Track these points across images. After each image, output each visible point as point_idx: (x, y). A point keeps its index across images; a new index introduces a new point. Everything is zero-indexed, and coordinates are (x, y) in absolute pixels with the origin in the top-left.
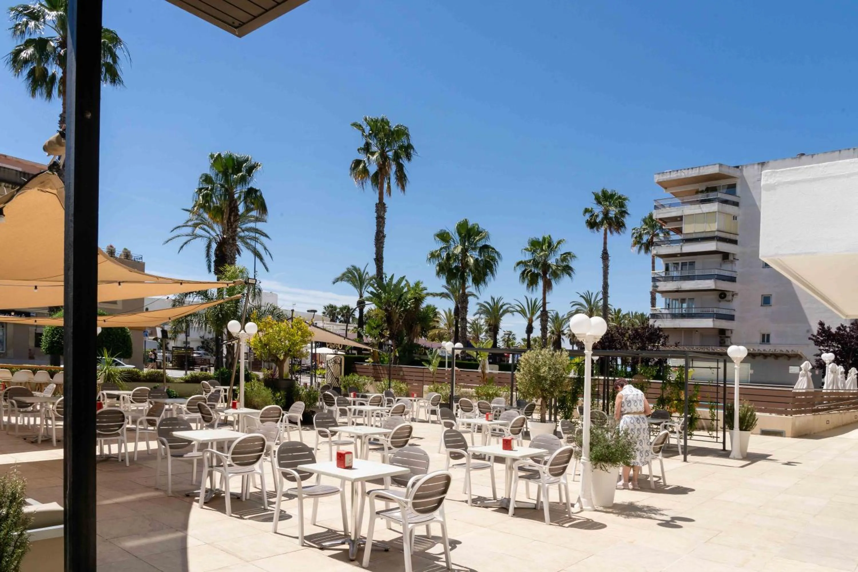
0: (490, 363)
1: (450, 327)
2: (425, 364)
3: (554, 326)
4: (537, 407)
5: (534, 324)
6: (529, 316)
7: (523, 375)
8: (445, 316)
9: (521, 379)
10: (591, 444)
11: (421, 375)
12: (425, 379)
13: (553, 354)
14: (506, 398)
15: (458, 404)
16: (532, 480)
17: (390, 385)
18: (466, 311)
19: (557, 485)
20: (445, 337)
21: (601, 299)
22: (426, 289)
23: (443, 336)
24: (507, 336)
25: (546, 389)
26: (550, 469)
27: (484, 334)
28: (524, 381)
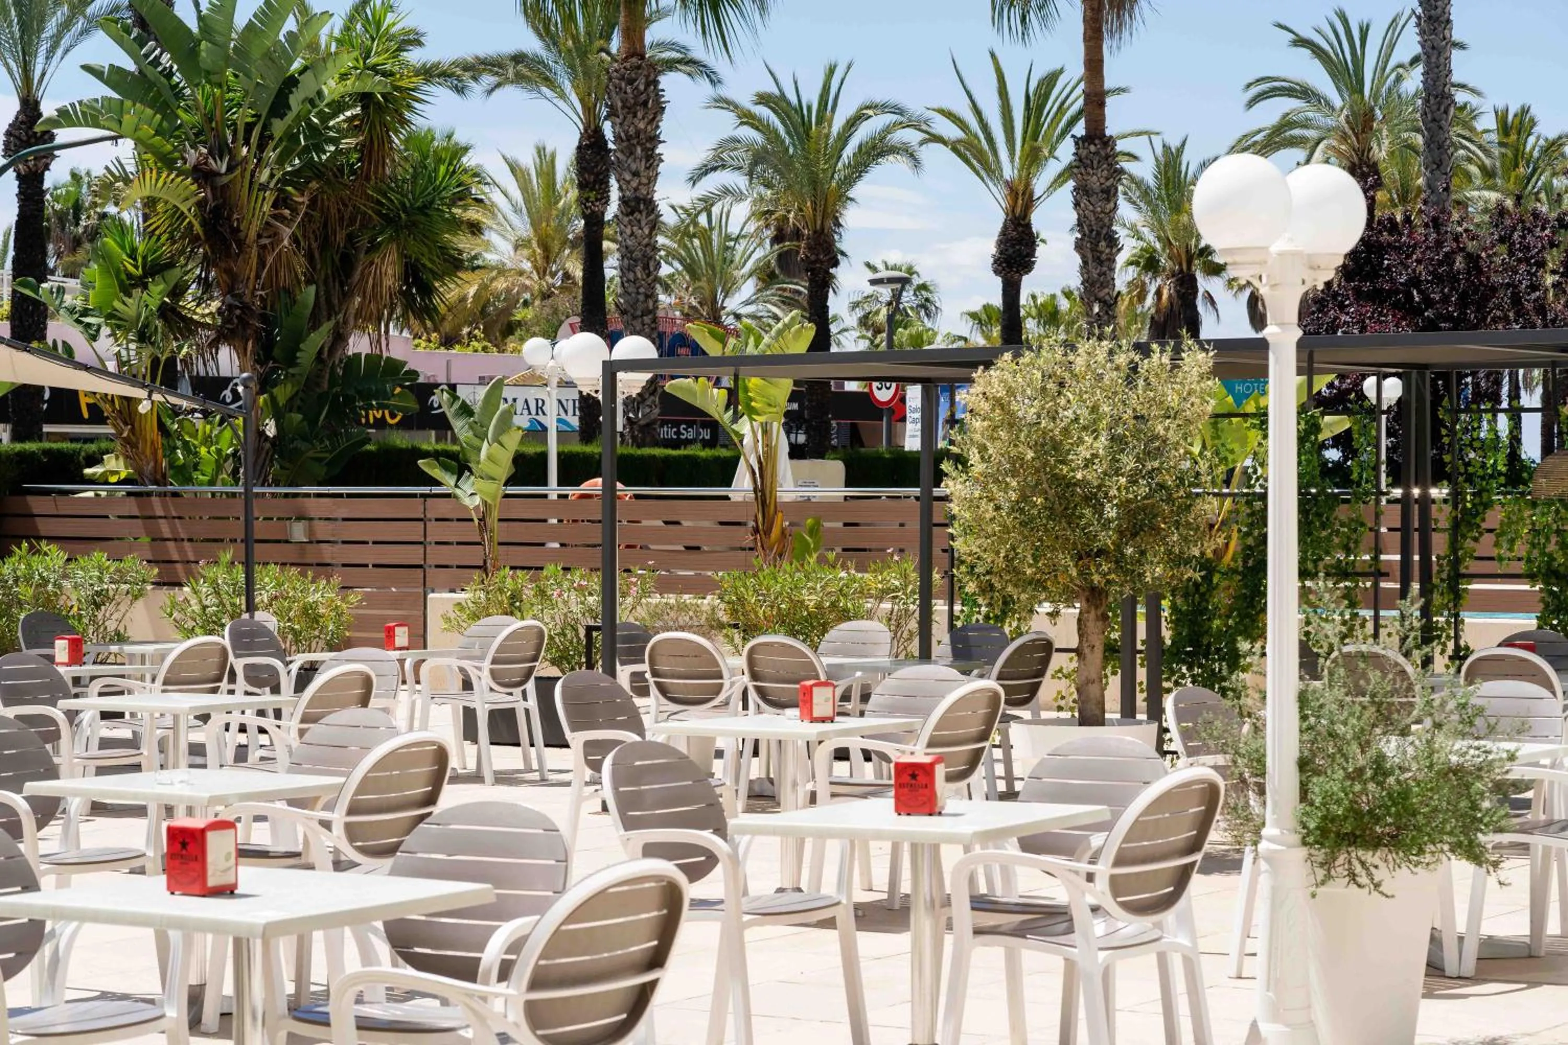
0: (796, 452)
1: (548, 257)
2: (436, 472)
3: (1158, 226)
4: (1058, 661)
5: (1038, 220)
6: (1008, 172)
7: (984, 481)
8: (516, 194)
9: (973, 504)
10: (1303, 764)
11: (413, 531)
12: (436, 555)
13: (1134, 369)
14: (895, 622)
15: (645, 667)
16: (1032, 940)
17: (249, 590)
18: (652, 160)
19: (1147, 961)
20: (520, 314)
21: (1415, 61)
22: (418, 43)
23: (508, 311)
24: (885, 293)
25: (1101, 552)
26: (1114, 880)
27: (748, 288)
28: (988, 510)
